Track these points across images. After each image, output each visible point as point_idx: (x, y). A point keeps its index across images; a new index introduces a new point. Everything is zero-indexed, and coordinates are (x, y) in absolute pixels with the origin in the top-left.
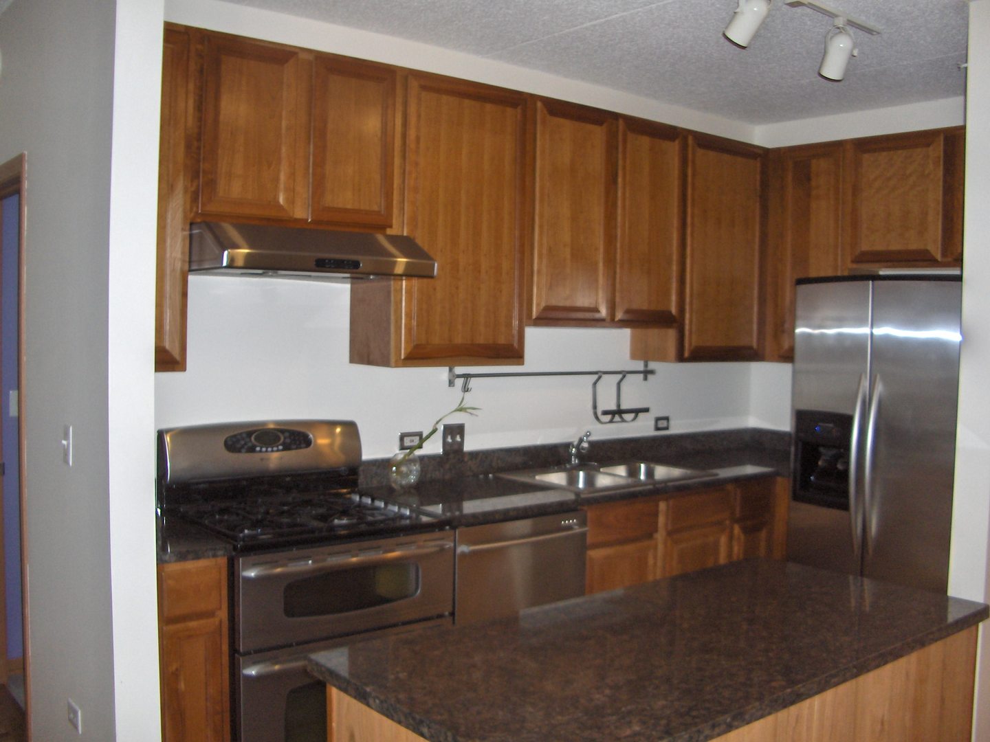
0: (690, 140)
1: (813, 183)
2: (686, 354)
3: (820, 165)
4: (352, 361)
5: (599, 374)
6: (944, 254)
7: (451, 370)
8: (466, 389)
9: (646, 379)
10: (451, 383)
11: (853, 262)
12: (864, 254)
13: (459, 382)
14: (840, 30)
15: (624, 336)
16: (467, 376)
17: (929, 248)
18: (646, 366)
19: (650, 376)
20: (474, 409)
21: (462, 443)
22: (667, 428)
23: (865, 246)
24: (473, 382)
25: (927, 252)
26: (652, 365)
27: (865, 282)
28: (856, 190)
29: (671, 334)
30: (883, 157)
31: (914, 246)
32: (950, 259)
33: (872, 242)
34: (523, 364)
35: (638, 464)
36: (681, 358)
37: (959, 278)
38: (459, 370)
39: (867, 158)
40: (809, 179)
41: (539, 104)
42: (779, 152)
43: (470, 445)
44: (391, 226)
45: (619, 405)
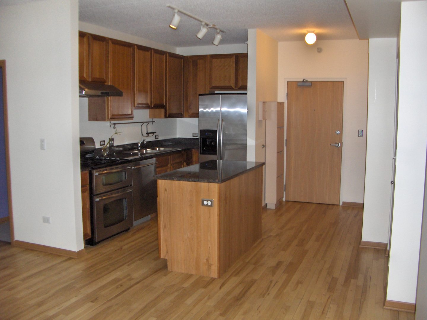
0: (167, 55)
1: (198, 66)
2: (167, 116)
3: (200, 62)
4: (90, 120)
5: (143, 122)
6: (235, 87)
7: (110, 122)
8: (114, 128)
9: (153, 124)
10: (110, 126)
11: (210, 89)
12: (213, 87)
13: (113, 126)
14: (218, 33)
15: (147, 112)
16: (114, 124)
17: (231, 85)
18: (153, 120)
19: (154, 123)
20: (120, 133)
21: (113, 143)
22: (158, 138)
23: (213, 85)
24: (116, 126)
25: (231, 86)
26: (155, 120)
27: (219, 95)
28: (211, 69)
29: (163, 111)
30: (219, 60)
31: (227, 85)
32: (237, 88)
33: (215, 84)
34: (133, 120)
35: (156, 148)
36: (166, 117)
37: (246, 94)
38: (113, 122)
39: (214, 60)
40: (197, 65)
41: (136, 47)
42: (187, 57)
43: (115, 144)
44: (106, 82)
45: (147, 132)
